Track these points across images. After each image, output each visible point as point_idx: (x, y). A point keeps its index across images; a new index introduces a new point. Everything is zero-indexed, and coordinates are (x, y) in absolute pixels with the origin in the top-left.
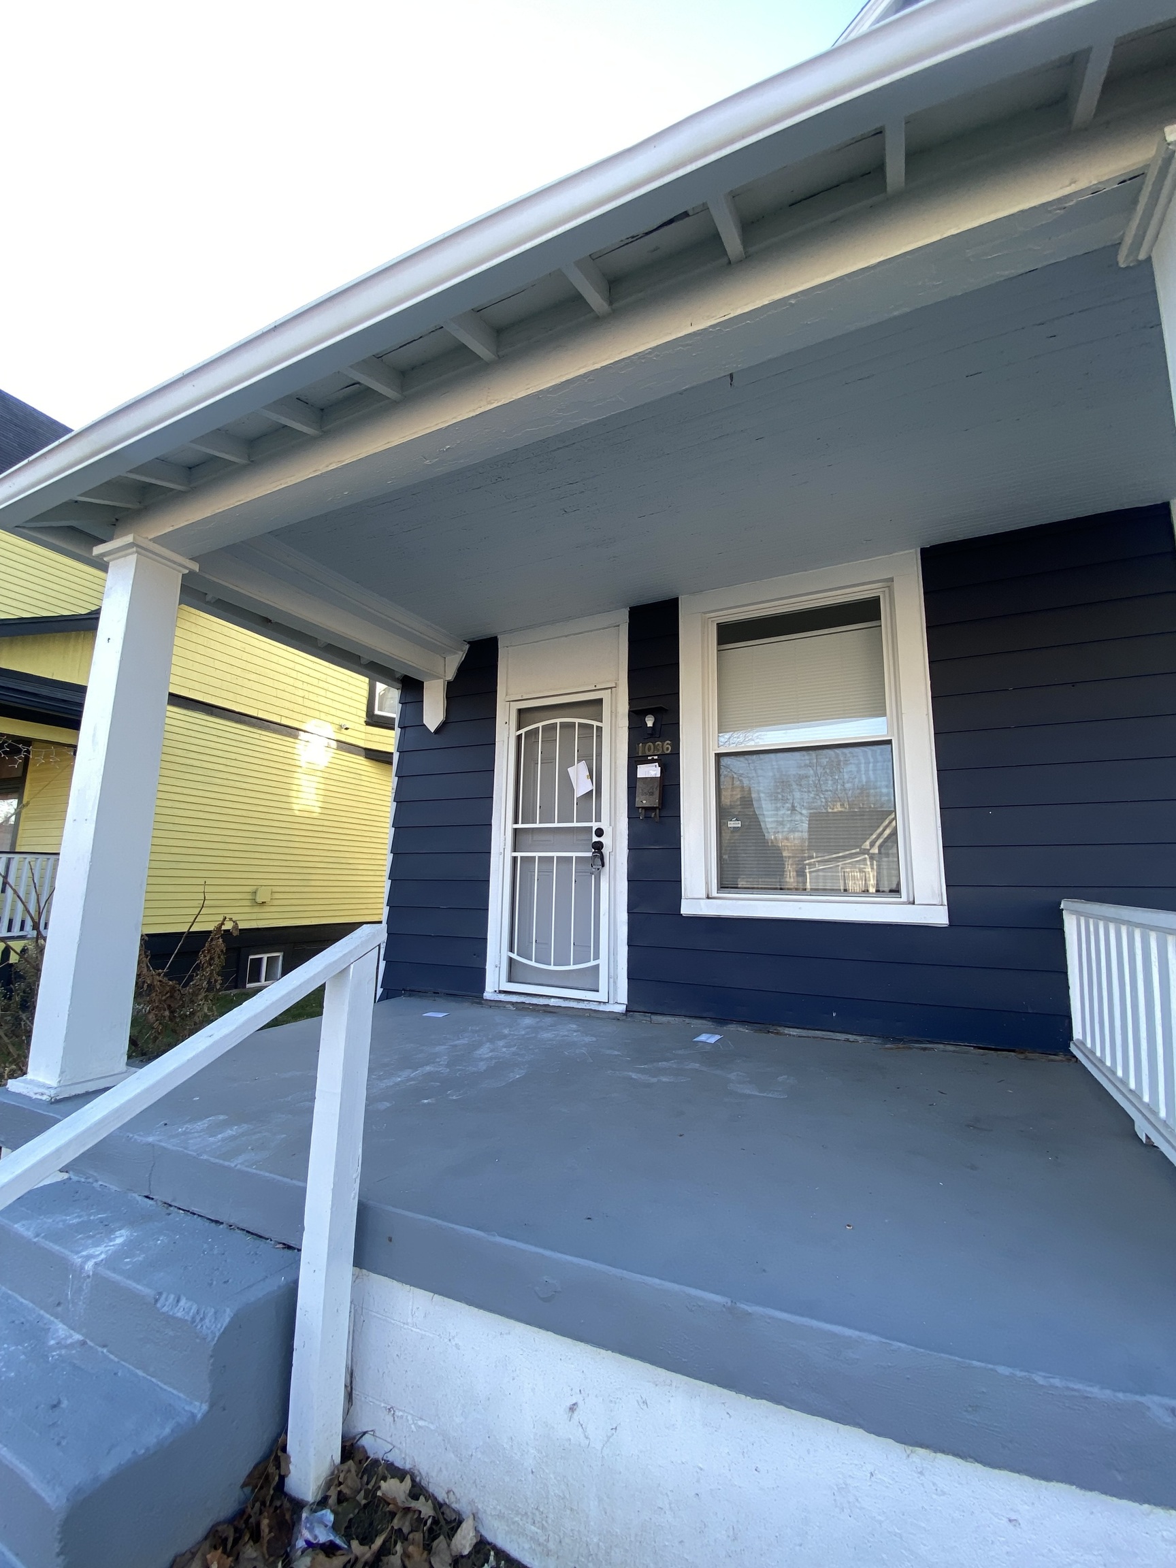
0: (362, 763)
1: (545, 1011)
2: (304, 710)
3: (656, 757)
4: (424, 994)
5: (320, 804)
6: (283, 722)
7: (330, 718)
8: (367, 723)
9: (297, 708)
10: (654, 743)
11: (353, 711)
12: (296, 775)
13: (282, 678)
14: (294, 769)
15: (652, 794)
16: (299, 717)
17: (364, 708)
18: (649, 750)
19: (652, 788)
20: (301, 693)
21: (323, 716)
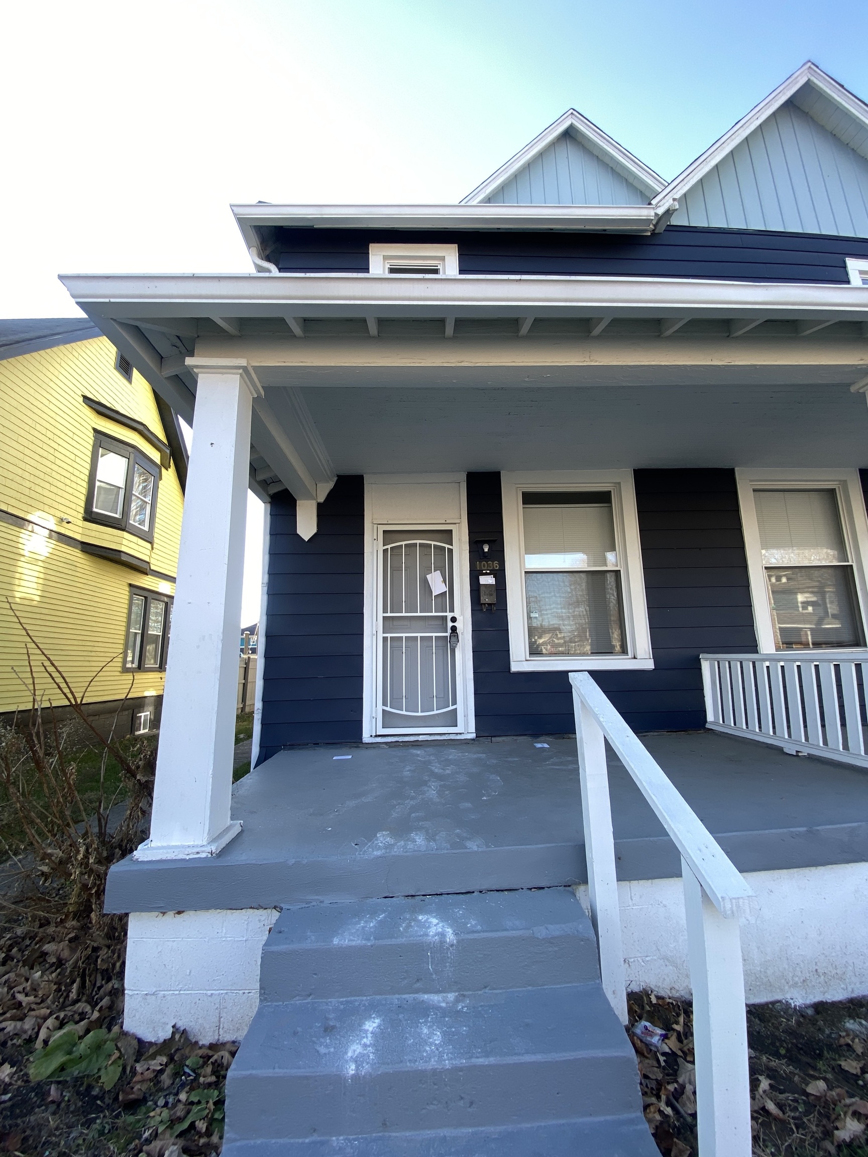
0: (76, 555)
1: (413, 745)
2: (30, 502)
3: (488, 572)
4: (304, 747)
5: (39, 593)
6: (11, 510)
7: (52, 511)
8: (85, 519)
9: (24, 499)
10: (487, 562)
11: (73, 506)
12: (20, 564)
13: (11, 468)
14: (17, 557)
15: (491, 595)
16: (25, 507)
17: (83, 504)
18: (484, 566)
19: (491, 591)
20: (28, 484)
21: (46, 508)
